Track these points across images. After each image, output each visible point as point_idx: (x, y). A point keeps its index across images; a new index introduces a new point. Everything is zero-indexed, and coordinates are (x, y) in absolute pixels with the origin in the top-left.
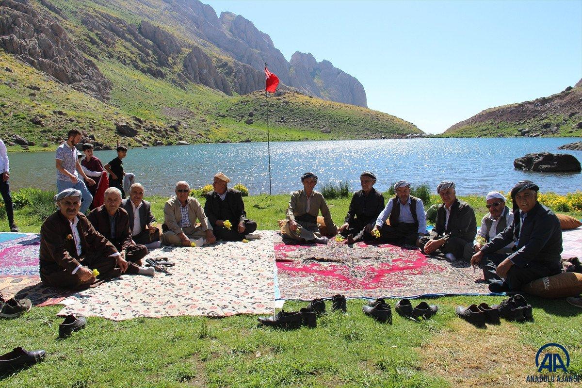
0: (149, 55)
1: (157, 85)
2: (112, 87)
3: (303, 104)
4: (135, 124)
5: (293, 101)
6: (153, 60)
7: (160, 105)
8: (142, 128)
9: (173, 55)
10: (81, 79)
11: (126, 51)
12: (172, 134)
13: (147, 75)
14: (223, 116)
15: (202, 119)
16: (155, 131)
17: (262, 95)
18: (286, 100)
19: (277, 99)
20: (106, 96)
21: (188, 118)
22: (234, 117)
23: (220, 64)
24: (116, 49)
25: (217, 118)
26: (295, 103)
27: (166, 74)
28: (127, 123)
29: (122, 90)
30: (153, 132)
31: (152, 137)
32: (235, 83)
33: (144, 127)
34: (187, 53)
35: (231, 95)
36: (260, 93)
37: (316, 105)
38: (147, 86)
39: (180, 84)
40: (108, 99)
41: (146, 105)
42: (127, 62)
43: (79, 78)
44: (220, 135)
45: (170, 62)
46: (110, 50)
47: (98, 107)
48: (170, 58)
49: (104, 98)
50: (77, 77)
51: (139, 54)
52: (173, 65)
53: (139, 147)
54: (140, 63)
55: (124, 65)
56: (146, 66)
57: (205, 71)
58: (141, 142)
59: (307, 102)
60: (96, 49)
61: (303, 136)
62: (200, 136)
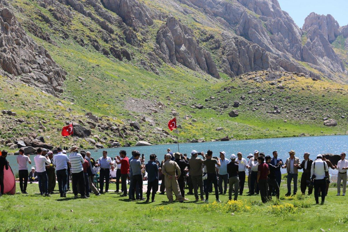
0: (111, 31)
1: (122, 69)
2: (66, 76)
3: (303, 89)
4: (89, 123)
5: (290, 86)
6: (117, 37)
7: (122, 96)
8: (97, 127)
9: (143, 30)
10: (31, 70)
11: (85, 29)
12: (132, 133)
13: (109, 57)
14: (201, 108)
15: (174, 112)
16: (112, 130)
17: (251, 78)
18: (281, 85)
19: (270, 84)
20: (59, 88)
21: (156, 112)
22: (214, 109)
23: (204, 37)
24: (72, 27)
25: (193, 110)
26: (293, 88)
27: (133, 54)
28: (80, 121)
29: (77, 80)
30: (109, 132)
31: (107, 137)
32: (224, 61)
33: (99, 126)
34: (160, 26)
35: (218, 77)
36: (249, 77)
37: (319, 90)
38: (108, 73)
39: (150, 66)
40: (61, 91)
41: (106, 97)
42: (86, 42)
43: (29, 69)
44: (194, 132)
45: (139, 38)
46: (65, 28)
47: (49, 104)
48: (139, 34)
49: (56, 90)
50: (27, 68)
51: (100, 32)
52: (143, 43)
53: (92, 149)
54: (101, 43)
55: (81, 47)
56: (107, 46)
57: (183, 48)
58: (94, 144)
59: (308, 87)
60: (49, 28)
61: (299, 131)
62: (166, 135)
